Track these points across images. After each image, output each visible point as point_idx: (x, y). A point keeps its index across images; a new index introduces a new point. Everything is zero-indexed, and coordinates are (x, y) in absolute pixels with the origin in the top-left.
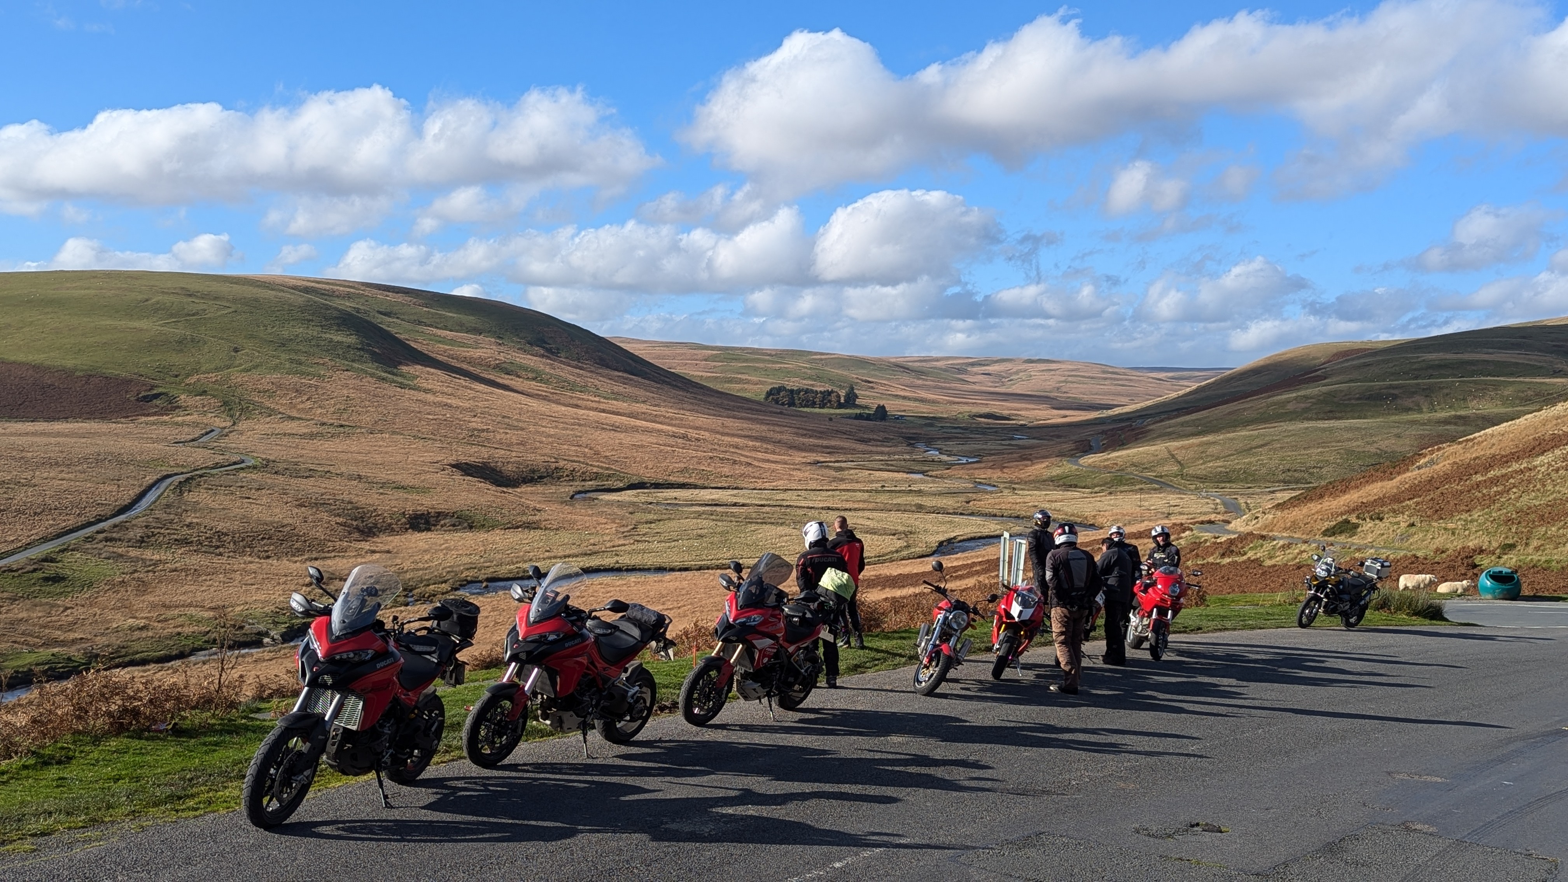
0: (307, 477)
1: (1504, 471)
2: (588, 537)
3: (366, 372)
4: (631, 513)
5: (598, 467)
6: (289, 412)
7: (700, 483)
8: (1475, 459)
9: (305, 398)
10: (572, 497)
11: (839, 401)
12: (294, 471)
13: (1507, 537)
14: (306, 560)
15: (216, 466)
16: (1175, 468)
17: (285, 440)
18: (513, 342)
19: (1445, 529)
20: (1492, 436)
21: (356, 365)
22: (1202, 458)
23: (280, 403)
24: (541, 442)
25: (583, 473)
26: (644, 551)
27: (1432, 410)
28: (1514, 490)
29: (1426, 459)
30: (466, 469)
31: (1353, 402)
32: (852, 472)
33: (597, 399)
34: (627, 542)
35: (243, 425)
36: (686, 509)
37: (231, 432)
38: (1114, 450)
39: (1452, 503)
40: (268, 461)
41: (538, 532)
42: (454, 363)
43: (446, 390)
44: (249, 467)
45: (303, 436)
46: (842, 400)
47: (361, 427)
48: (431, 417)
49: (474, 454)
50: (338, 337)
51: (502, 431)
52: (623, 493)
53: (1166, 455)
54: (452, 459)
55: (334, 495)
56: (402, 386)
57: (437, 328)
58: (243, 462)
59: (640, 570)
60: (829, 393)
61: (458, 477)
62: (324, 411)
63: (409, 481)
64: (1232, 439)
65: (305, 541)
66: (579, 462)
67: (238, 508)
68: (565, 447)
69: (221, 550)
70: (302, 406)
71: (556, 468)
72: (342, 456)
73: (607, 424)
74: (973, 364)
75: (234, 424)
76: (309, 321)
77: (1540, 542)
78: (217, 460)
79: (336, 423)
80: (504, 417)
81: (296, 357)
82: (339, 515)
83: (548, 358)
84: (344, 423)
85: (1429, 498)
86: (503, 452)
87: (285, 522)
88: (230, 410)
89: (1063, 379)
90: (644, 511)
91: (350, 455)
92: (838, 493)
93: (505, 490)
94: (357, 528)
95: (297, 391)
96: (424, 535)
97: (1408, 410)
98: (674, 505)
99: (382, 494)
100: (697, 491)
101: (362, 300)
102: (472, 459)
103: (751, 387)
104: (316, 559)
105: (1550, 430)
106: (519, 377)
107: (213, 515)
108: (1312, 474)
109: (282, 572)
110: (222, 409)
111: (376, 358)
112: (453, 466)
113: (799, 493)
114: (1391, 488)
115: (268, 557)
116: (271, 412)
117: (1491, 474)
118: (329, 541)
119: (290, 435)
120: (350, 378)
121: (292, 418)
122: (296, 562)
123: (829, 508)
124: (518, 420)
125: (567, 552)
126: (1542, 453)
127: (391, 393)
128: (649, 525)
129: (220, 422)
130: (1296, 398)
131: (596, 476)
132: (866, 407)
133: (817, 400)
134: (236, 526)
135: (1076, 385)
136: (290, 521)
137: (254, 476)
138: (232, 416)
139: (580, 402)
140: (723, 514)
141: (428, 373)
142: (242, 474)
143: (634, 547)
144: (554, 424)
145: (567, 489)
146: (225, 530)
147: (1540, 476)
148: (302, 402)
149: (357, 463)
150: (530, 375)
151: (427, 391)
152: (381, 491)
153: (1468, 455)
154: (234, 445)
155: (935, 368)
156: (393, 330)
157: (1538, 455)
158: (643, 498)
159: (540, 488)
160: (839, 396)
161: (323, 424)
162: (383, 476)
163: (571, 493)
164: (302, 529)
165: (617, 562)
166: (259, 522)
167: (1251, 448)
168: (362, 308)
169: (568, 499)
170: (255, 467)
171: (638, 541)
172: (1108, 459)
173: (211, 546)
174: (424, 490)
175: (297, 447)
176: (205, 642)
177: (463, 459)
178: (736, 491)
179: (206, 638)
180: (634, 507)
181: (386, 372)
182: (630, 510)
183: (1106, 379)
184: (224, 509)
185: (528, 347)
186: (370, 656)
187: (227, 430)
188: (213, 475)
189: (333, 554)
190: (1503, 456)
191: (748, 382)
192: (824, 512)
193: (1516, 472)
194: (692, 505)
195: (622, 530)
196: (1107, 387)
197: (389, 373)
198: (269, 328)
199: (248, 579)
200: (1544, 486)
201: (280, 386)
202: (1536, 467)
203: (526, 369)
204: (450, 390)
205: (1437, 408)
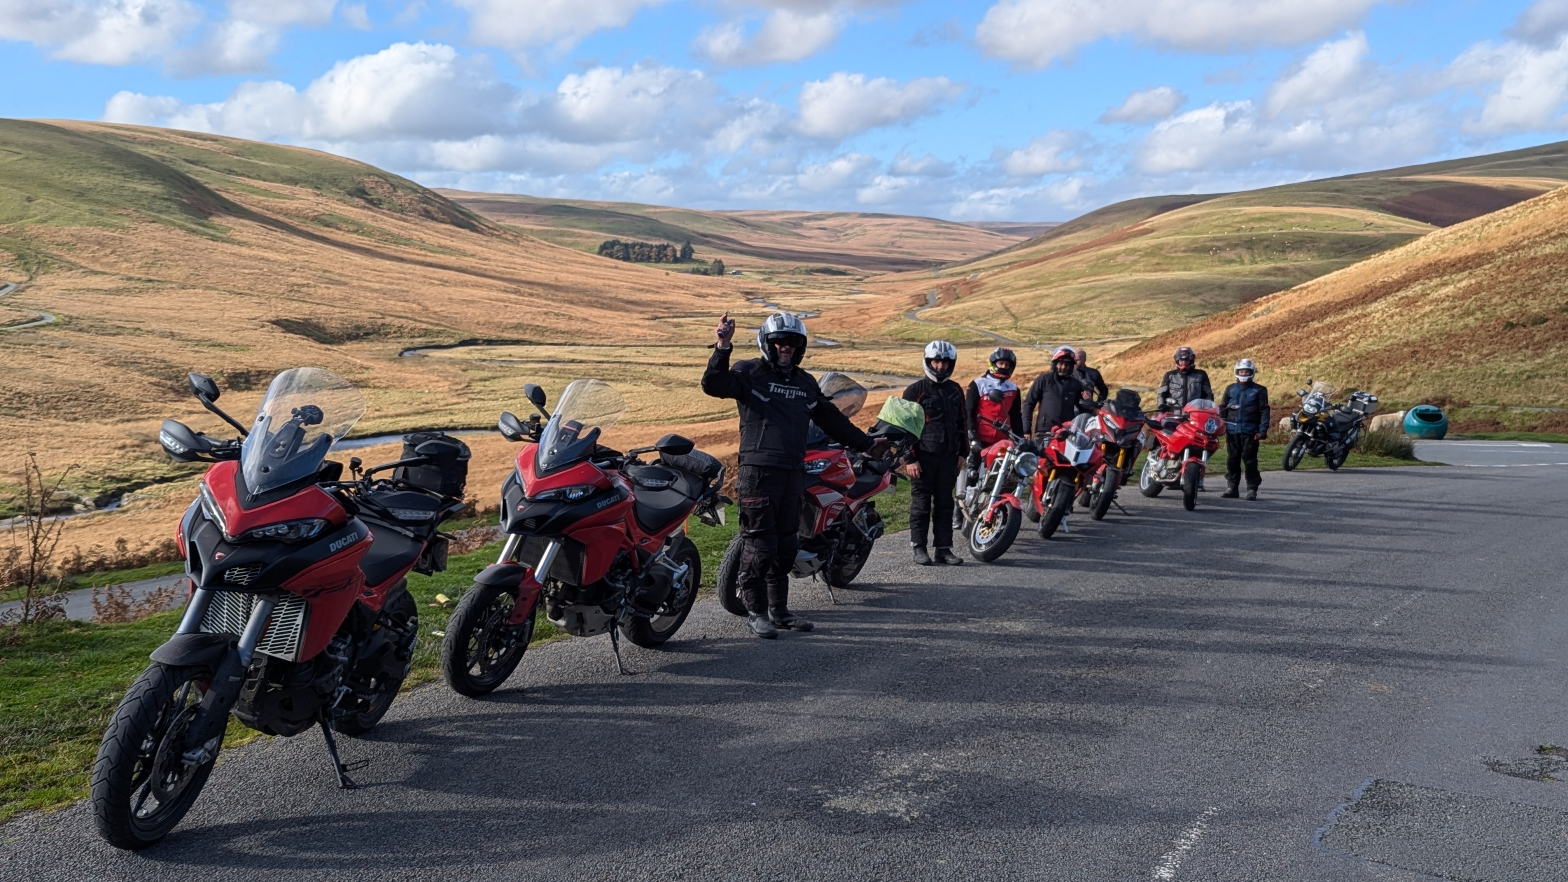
0: (114, 335)
1: (1340, 318)
2: (419, 395)
3: (174, 224)
4: (464, 370)
5: (427, 323)
6: (92, 266)
7: (535, 339)
8: (1310, 306)
9: (108, 251)
10: (401, 354)
11: (675, 256)
12: (99, 328)
13: (1348, 382)
14: (118, 421)
15: (13, 323)
16: (1010, 321)
17: (89, 296)
18: (332, 192)
19: (1288, 375)
20: (1326, 284)
21: (163, 216)
22: (1035, 311)
23: (82, 258)
24: (366, 297)
25: (412, 329)
26: (479, 410)
27: (1253, 262)
28: (1352, 336)
29: (1263, 307)
30: (287, 326)
31: (1179, 254)
32: (691, 327)
33: (423, 252)
34: (461, 400)
35: (41, 280)
36: (521, 366)
37: (28, 287)
38: (950, 304)
39: (1293, 350)
40: (71, 318)
41: (366, 391)
42: (269, 214)
43: (262, 243)
44: (50, 324)
45: (108, 292)
46: (678, 255)
47: (171, 282)
48: (247, 271)
49: (296, 311)
50: (142, 187)
51: (323, 286)
52: (455, 349)
53: (1001, 308)
54: (272, 316)
55: (146, 353)
56: (214, 238)
57: (249, 177)
58: (42, 319)
59: (477, 429)
60: (665, 247)
61: (279, 333)
62: (130, 265)
63: (226, 338)
64: (1064, 292)
65: (116, 402)
66: (407, 318)
67: (39, 368)
68: (392, 302)
69: (23, 412)
70: (105, 260)
71: (383, 324)
72: (153, 312)
73: (435, 279)
74: (808, 219)
75: (31, 279)
76: (110, 168)
77: (1381, 386)
78: (13, 317)
79: (144, 277)
80: (325, 271)
81: (97, 208)
82: (151, 375)
83: (370, 209)
84: (152, 278)
85: (1269, 345)
86: (325, 308)
87: (93, 382)
88: (26, 263)
89: (898, 233)
90: (479, 368)
91: (160, 311)
92: (678, 349)
93: (329, 347)
94: (172, 388)
95: (99, 244)
96: (245, 395)
97: (1231, 262)
98: (508, 363)
99: (197, 352)
100: (532, 348)
101: (167, 148)
102: (293, 315)
103: (584, 240)
104: (129, 421)
105: (1380, 278)
106: (339, 229)
107: (12, 375)
108: (1140, 325)
109: (92, 435)
110: (17, 262)
111: (185, 208)
112: (274, 323)
113: (639, 349)
114: (1232, 336)
115: (76, 419)
116: (72, 267)
117: (1328, 320)
118: (142, 401)
119: (94, 290)
120: (157, 229)
121: (96, 273)
122: (106, 424)
123: (669, 365)
124: (340, 275)
125: (399, 411)
126: (1376, 300)
127: (202, 246)
128: (483, 383)
129: (15, 277)
130: (1125, 251)
131: (426, 333)
132: (703, 262)
133: (653, 254)
134: (38, 386)
135: (909, 240)
136: (99, 381)
137: (56, 334)
138: (28, 270)
139: (405, 256)
140: (560, 371)
141: (242, 225)
142: (43, 332)
143: (469, 405)
144: (379, 279)
145: (394, 347)
146: (26, 392)
147: (1376, 322)
148: (106, 256)
149: (169, 320)
150: (351, 228)
151: (240, 244)
152: (196, 348)
153: (1303, 303)
154: (31, 301)
155: (771, 222)
156: (201, 180)
157: (1371, 302)
158: (476, 355)
159: (366, 345)
160: (674, 251)
161: (130, 279)
162: (197, 332)
163: (400, 350)
164: (112, 389)
165: (452, 421)
166: (64, 381)
167: (1082, 301)
168: (167, 155)
169: (397, 356)
170: (56, 325)
171: (473, 399)
172: (944, 313)
173: (12, 408)
174: (244, 348)
175: (102, 303)
176: (10, 509)
177: (284, 315)
178: (573, 348)
179: (10, 505)
180: (467, 366)
181: (196, 224)
182: (463, 367)
183: (939, 233)
184: (24, 369)
185: (348, 198)
186: (316, 530)
187: (23, 285)
188: (9, 333)
189: (147, 415)
190: (1337, 304)
191: (581, 236)
192: (665, 368)
193: (1351, 318)
194: (528, 362)
195: (456, 387)
196: (941, 242)
197: (200, 224)
198: (65, 175)
199: (55, 442)
200: (1381, 331)
201: (80, 239)
202: (1370, 314)
203: (346, 221)
204: (266, 243)
205: (1258, 259)
